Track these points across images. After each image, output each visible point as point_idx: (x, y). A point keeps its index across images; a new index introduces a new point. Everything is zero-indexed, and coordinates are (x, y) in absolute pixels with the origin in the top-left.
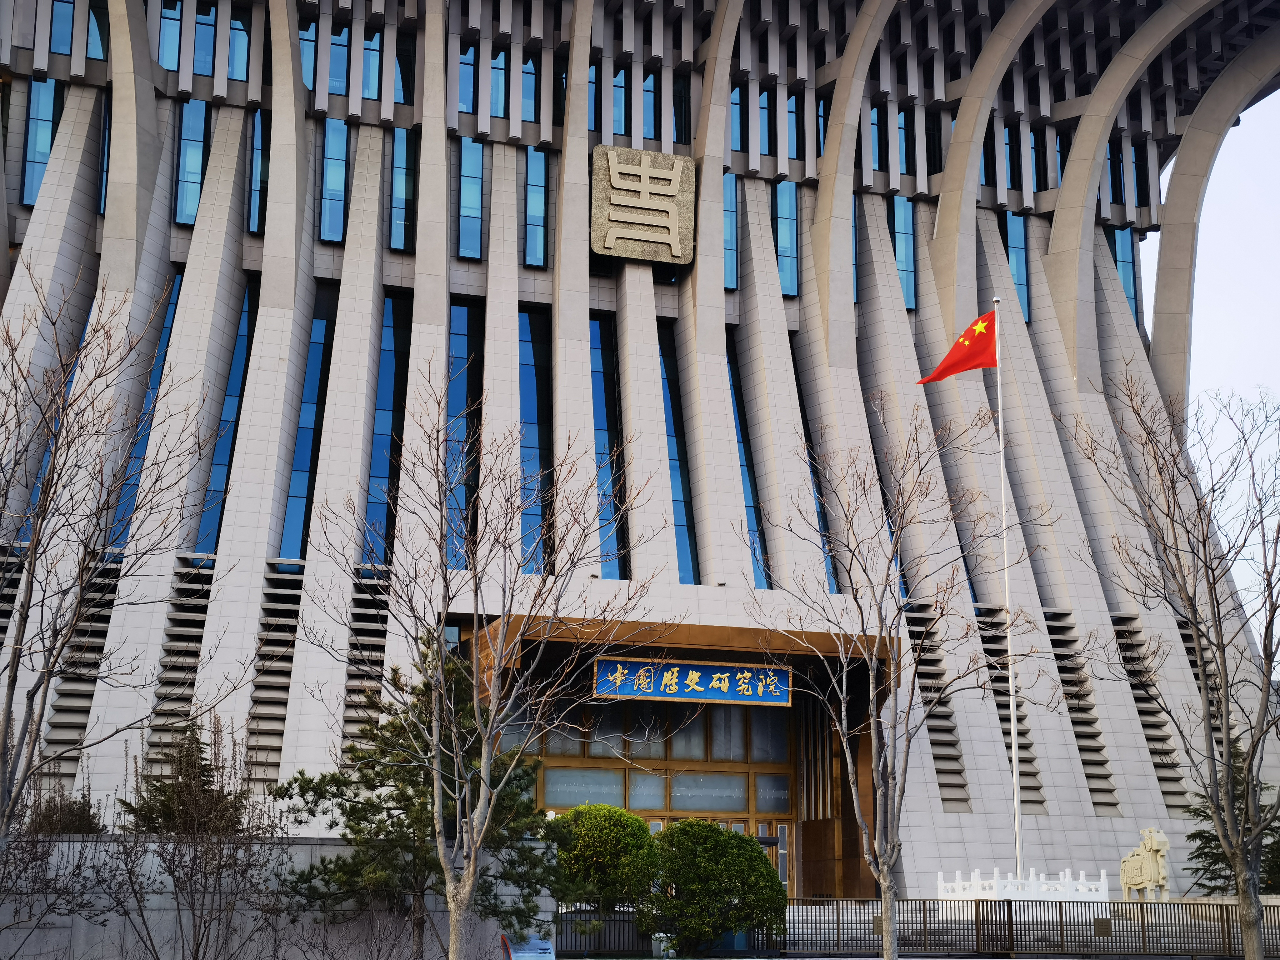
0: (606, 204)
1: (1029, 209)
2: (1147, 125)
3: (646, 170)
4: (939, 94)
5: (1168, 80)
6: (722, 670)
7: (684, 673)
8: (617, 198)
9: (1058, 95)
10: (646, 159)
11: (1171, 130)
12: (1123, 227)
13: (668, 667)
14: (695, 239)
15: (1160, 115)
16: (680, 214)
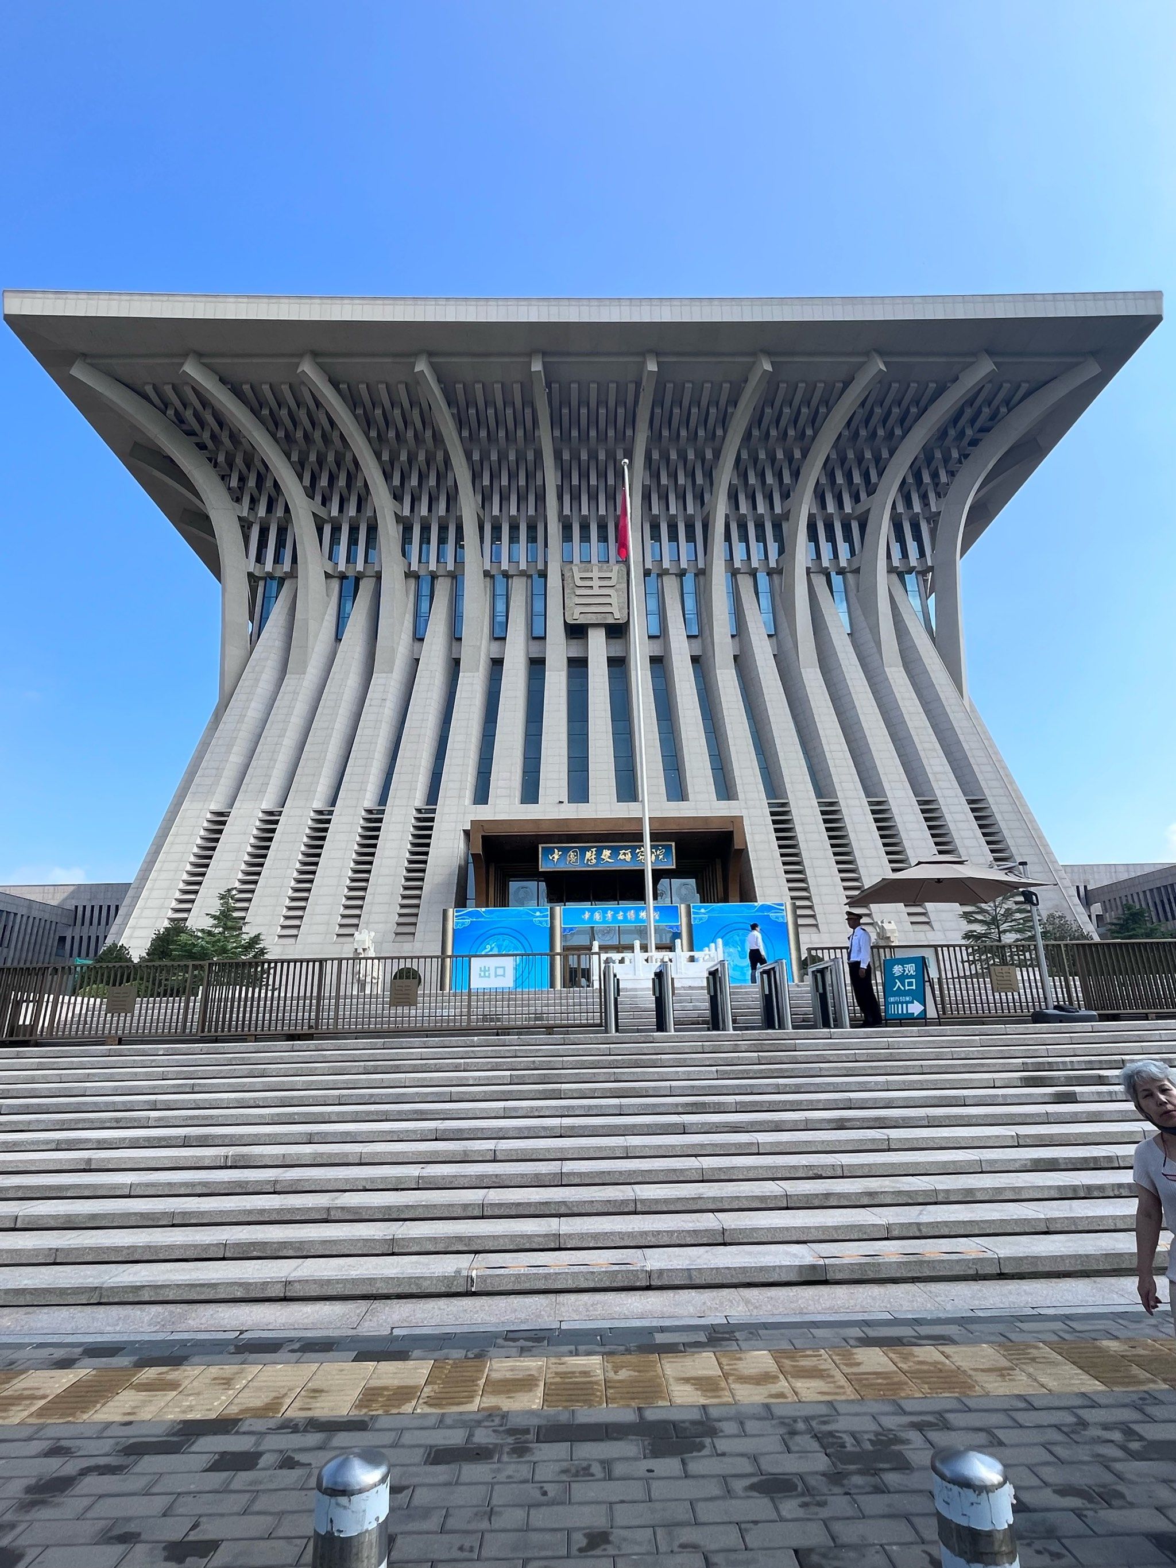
0: (573, 596)
1: (845, 568)
2: (917, 508)
3: (595, 574)
4: (778, 510)
5: (927, 479)
7: (599, 853)
8: (579, 592)
9: (856, 499)
10: (595, 569)
11: (934, 509)
12: (910, 572)
13: (589, 849)
14: (629, 608)
15: (924, 498)
16: (618, 596)
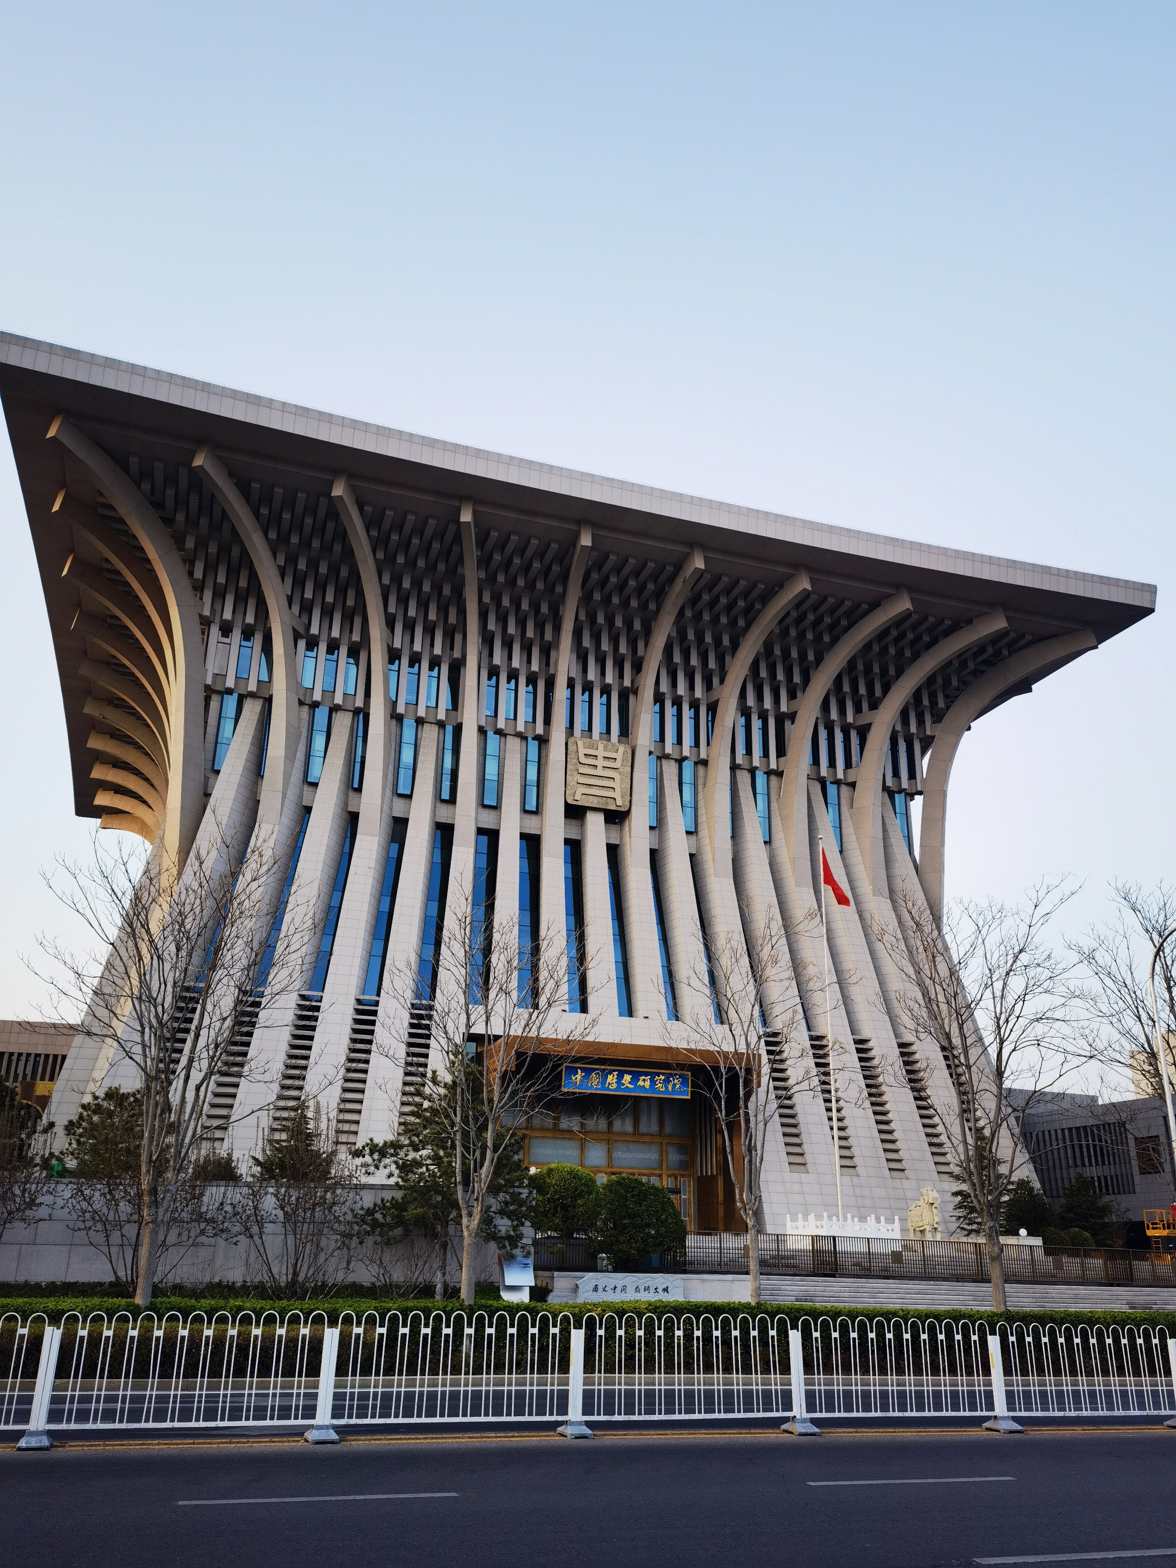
0: (575, 773)
1: (841, 780)
2: (913, 729)
3: (601, 753)
4: (784, 708)
5: (926, 702)
6: (646, 1074)
7: (620, 1077)
8: (582, 770)
9: (858, 710)
10: (601, 746)
11: (928, 733)
12: (900, 792)
13: (610, 1072)
14: (631, 796)
15: (921, 723)
16: (621, 779)
